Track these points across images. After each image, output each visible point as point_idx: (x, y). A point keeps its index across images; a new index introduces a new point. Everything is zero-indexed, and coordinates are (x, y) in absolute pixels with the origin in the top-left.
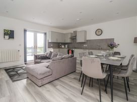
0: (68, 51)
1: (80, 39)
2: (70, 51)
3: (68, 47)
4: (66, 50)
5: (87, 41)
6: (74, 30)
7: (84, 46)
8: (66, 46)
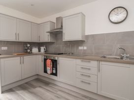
0: (45, 60)
1: (69, 35)
2: (49, 62)
3: (46, 52)
4: (40, 58)
5: (87, 37)
6: (58, 15)
7: (80, 48)
8: (43, 49)
